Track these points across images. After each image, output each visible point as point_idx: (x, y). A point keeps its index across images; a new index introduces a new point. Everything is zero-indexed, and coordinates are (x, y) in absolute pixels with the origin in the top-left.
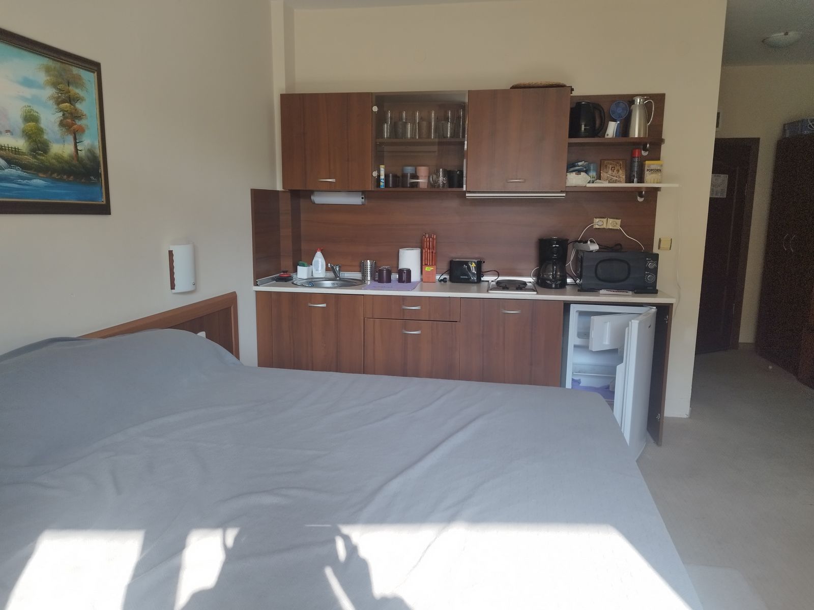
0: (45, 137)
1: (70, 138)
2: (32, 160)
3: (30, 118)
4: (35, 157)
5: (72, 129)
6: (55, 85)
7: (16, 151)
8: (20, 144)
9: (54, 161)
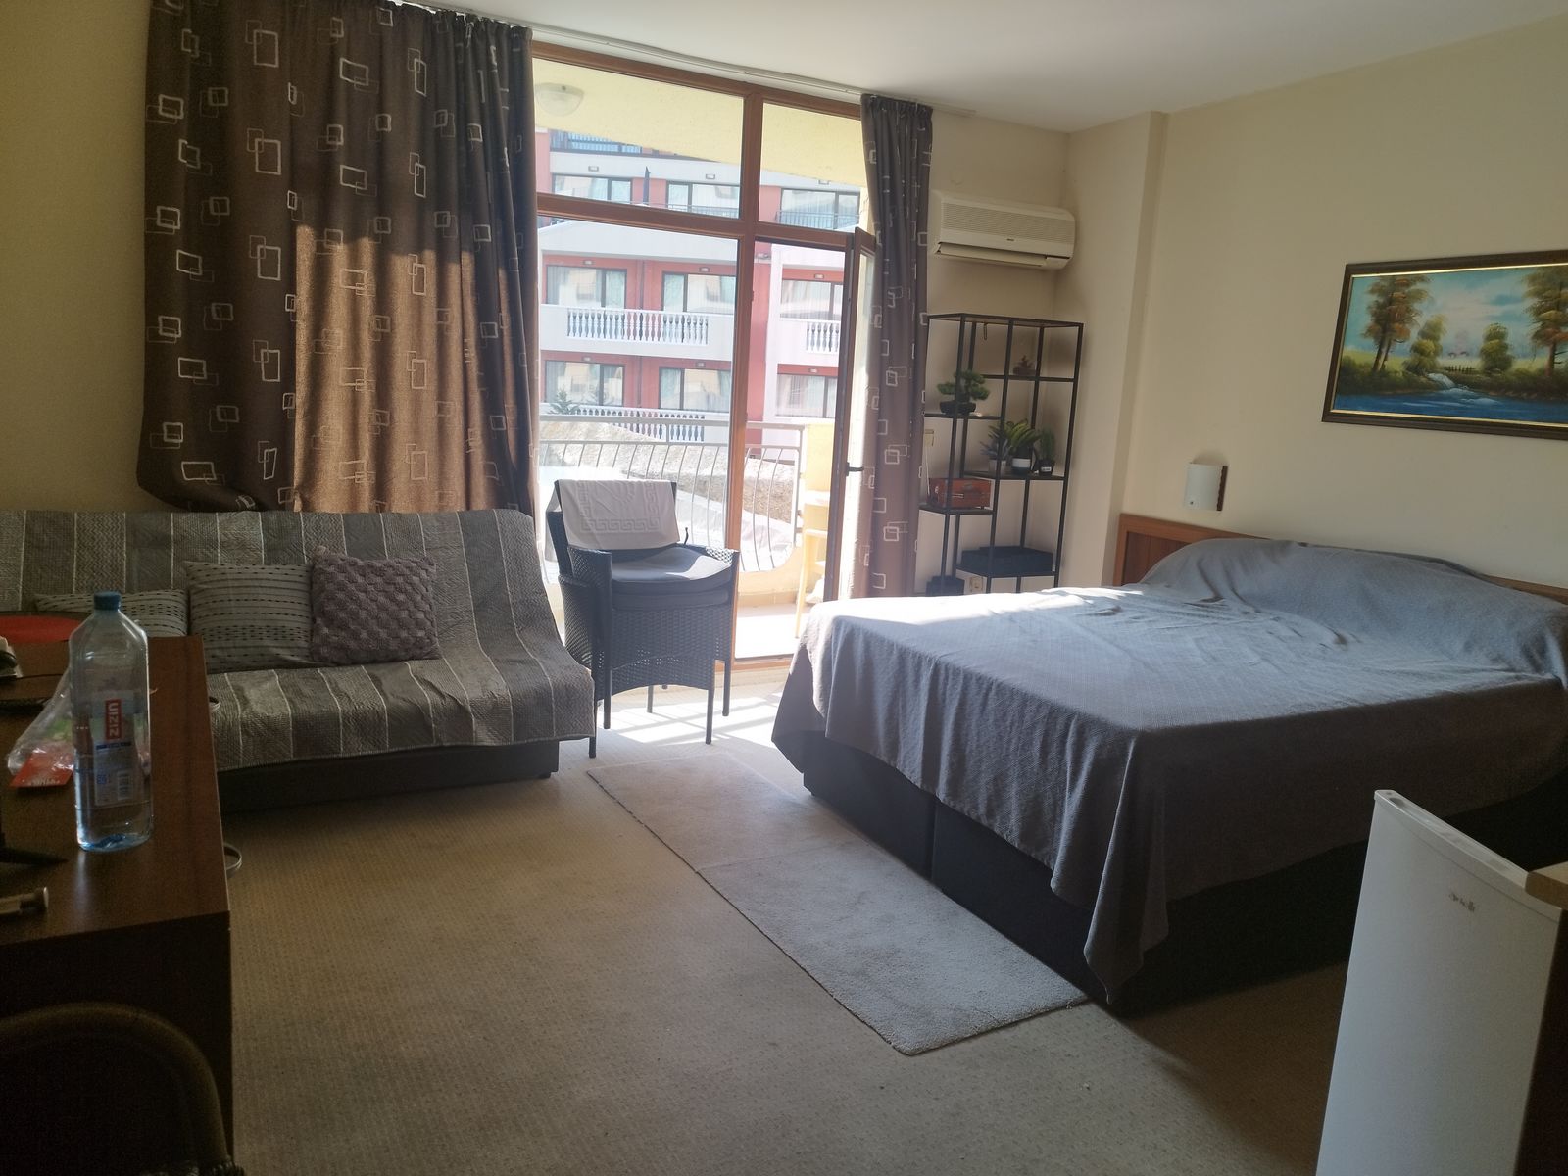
0: (1509, 353)
1: (1547, 351)
2: (1484, 378)
3: (1496, 335)
4: (1489, 375)
5: (1552, 339)
6: (1537, 294)
7: (1469, 371)
8: (1476, 363)
9: (1514, 378)
